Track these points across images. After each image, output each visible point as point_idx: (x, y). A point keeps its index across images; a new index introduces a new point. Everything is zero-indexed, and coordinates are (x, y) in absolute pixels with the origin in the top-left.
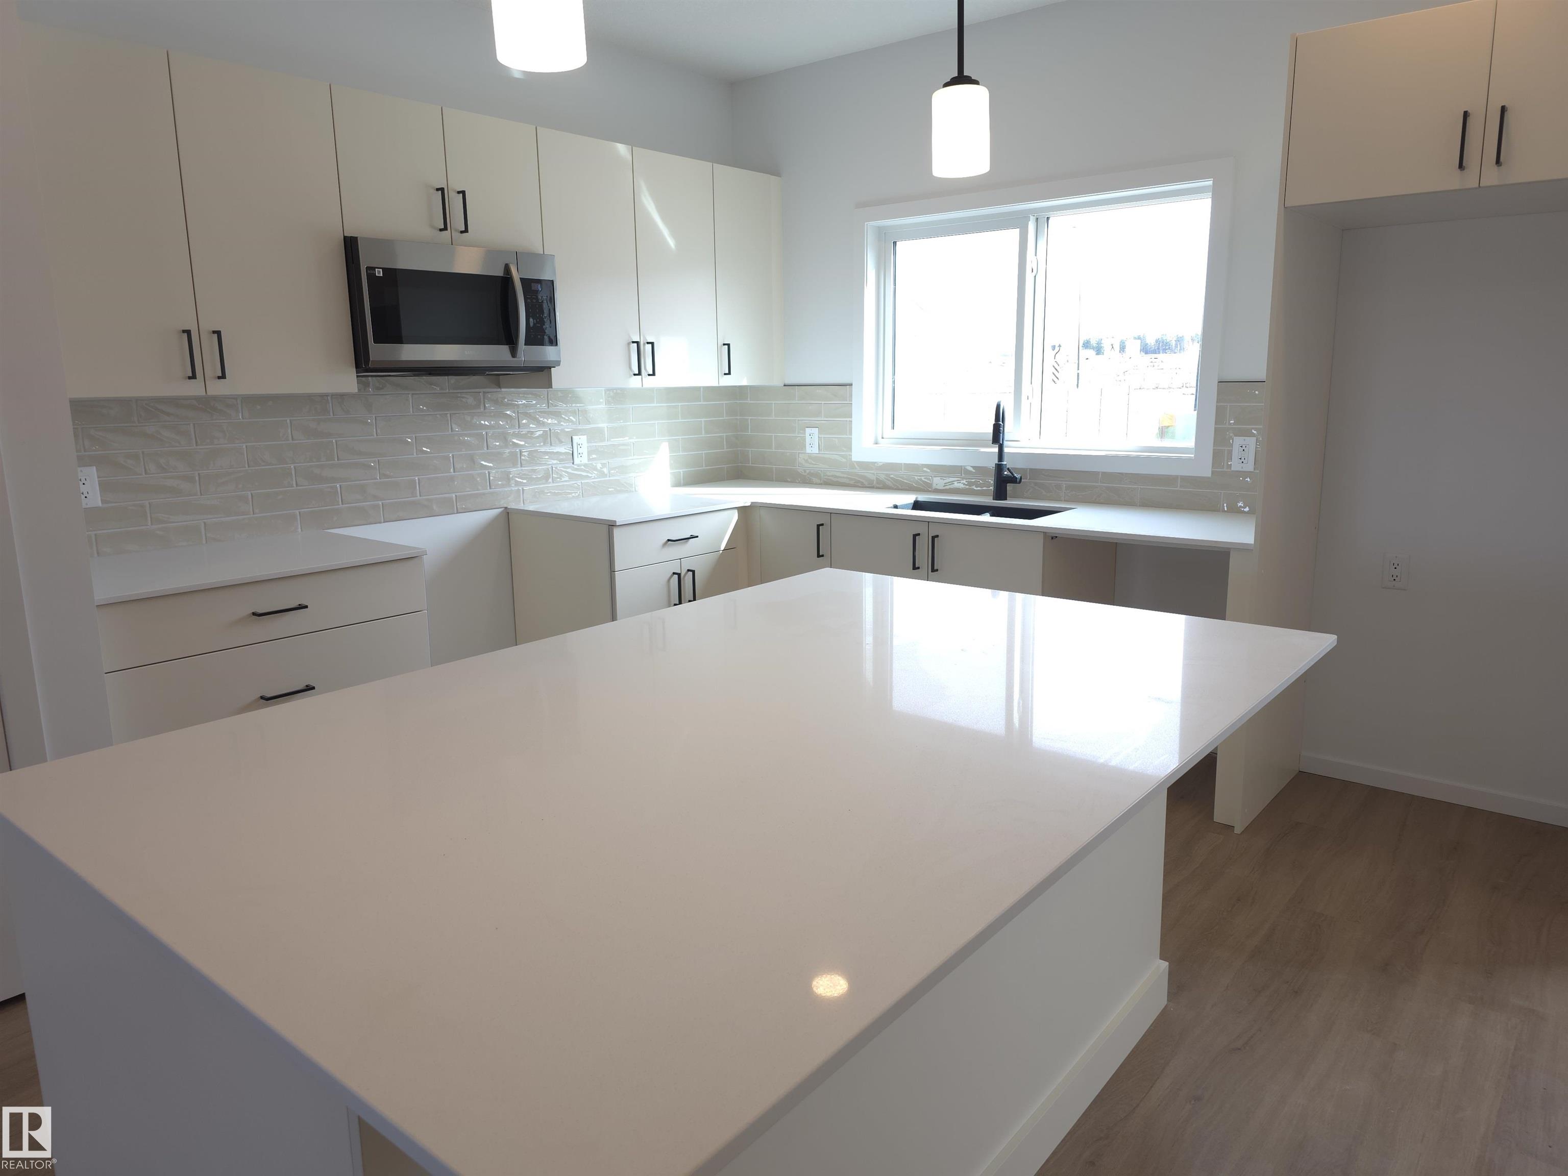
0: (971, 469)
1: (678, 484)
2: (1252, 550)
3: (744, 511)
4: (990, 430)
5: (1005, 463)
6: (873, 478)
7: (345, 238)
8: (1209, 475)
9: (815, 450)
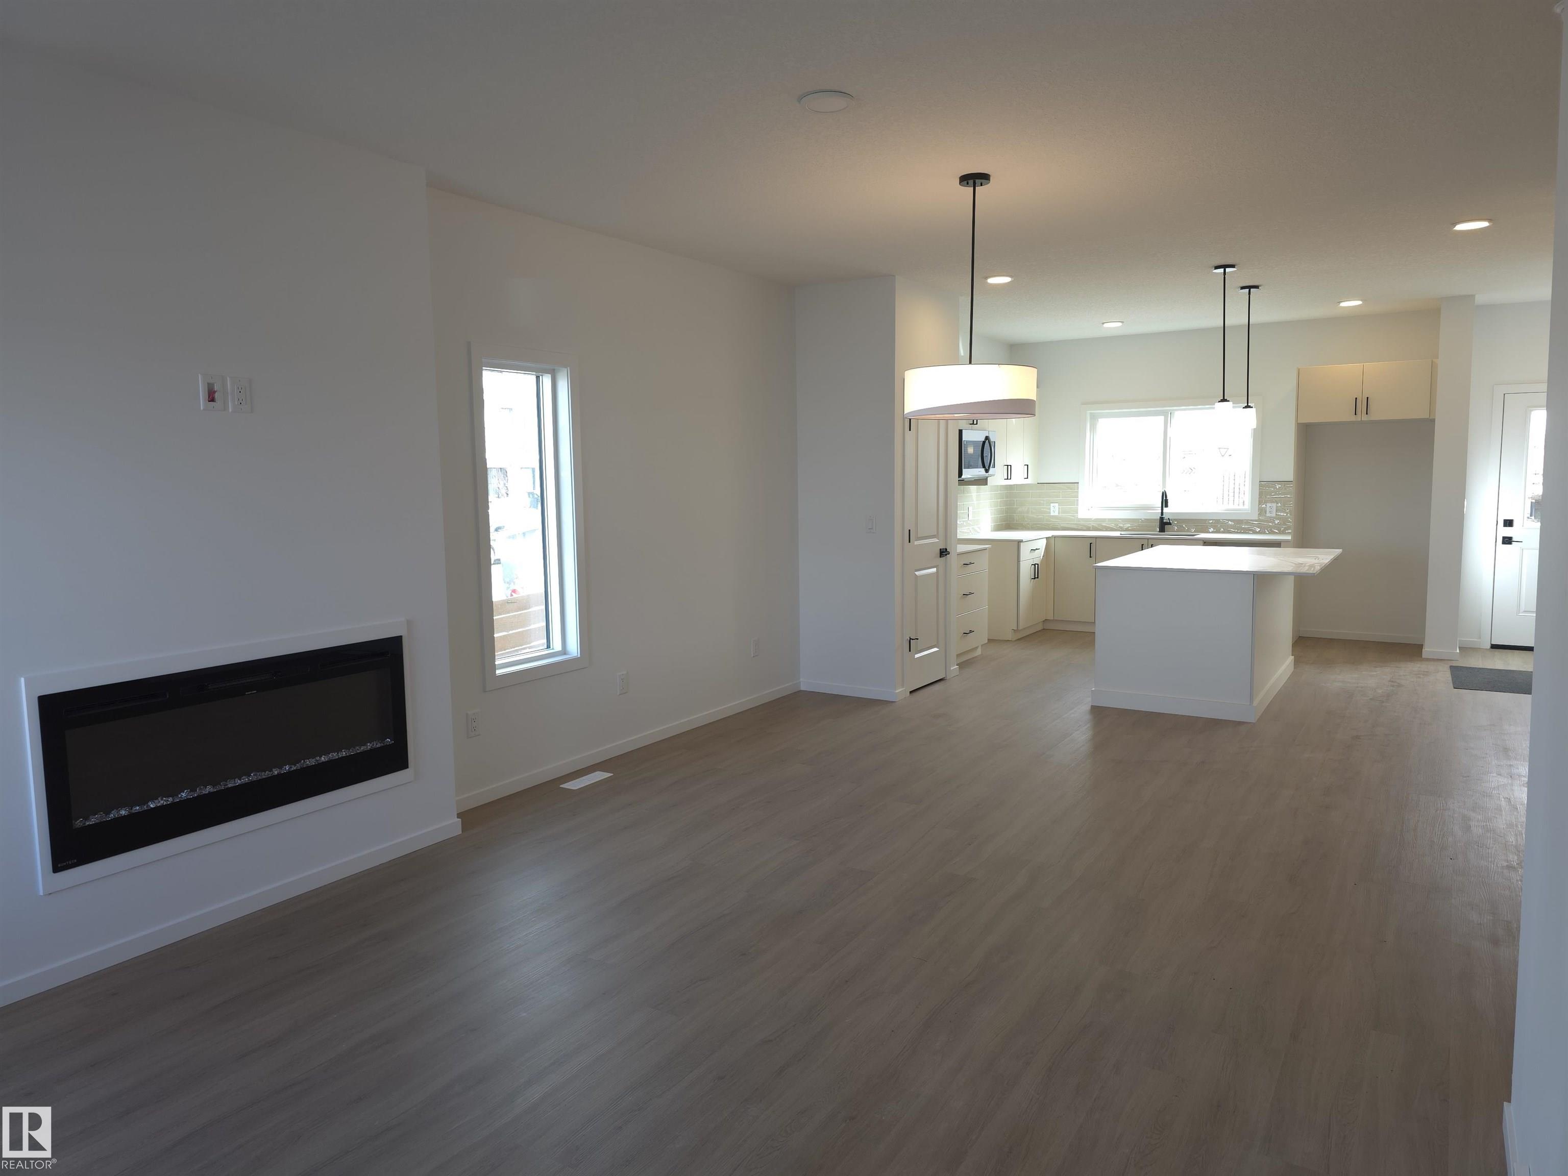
0: (1145, 520)
2: (1290, 541)
3: (1045, 539)
4: (1161, 503)
5: (1165, 517)
6: (1091, 526)
7: (959, 431)
8: (1257, 519)
9: (1056, 514)
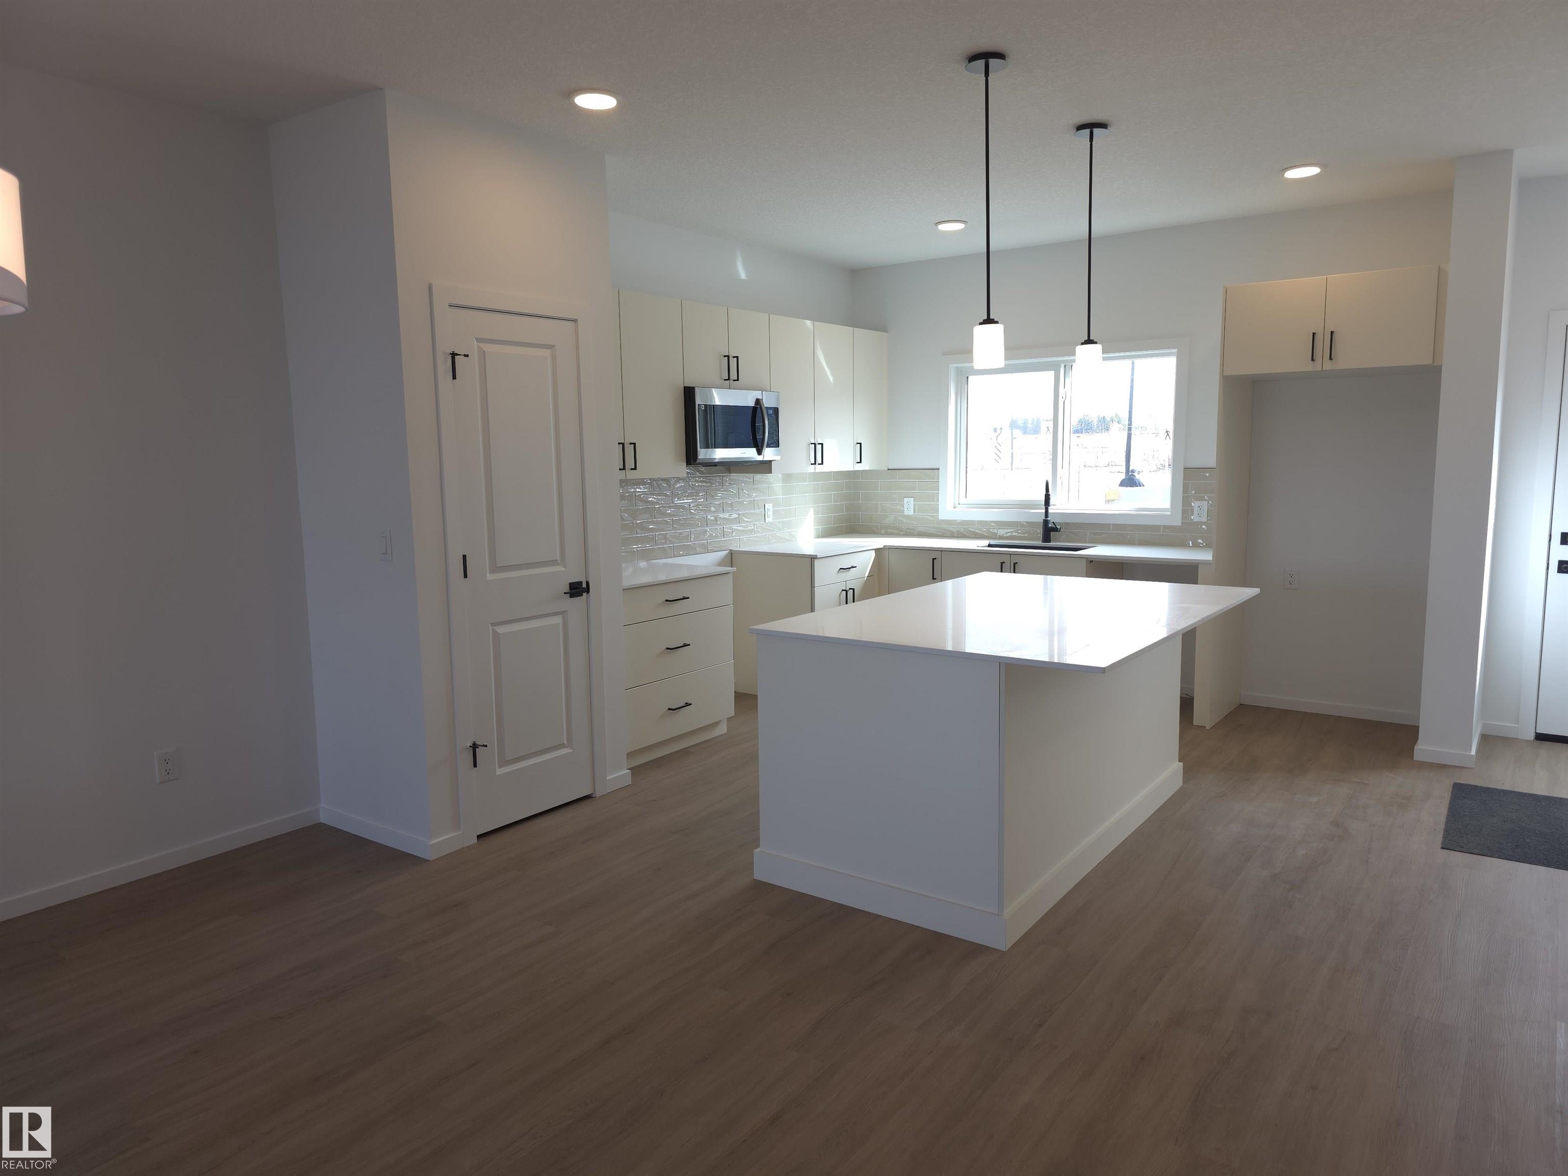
0: (1025, 524)
1: (818, 537)
2: (1211, 564)
3: (877, 551)
4: (1043, 498)
5: (1049, 519)
6: (955, 530)
7: (684, 387)
8: (1180, 525)
9: (911, 513)
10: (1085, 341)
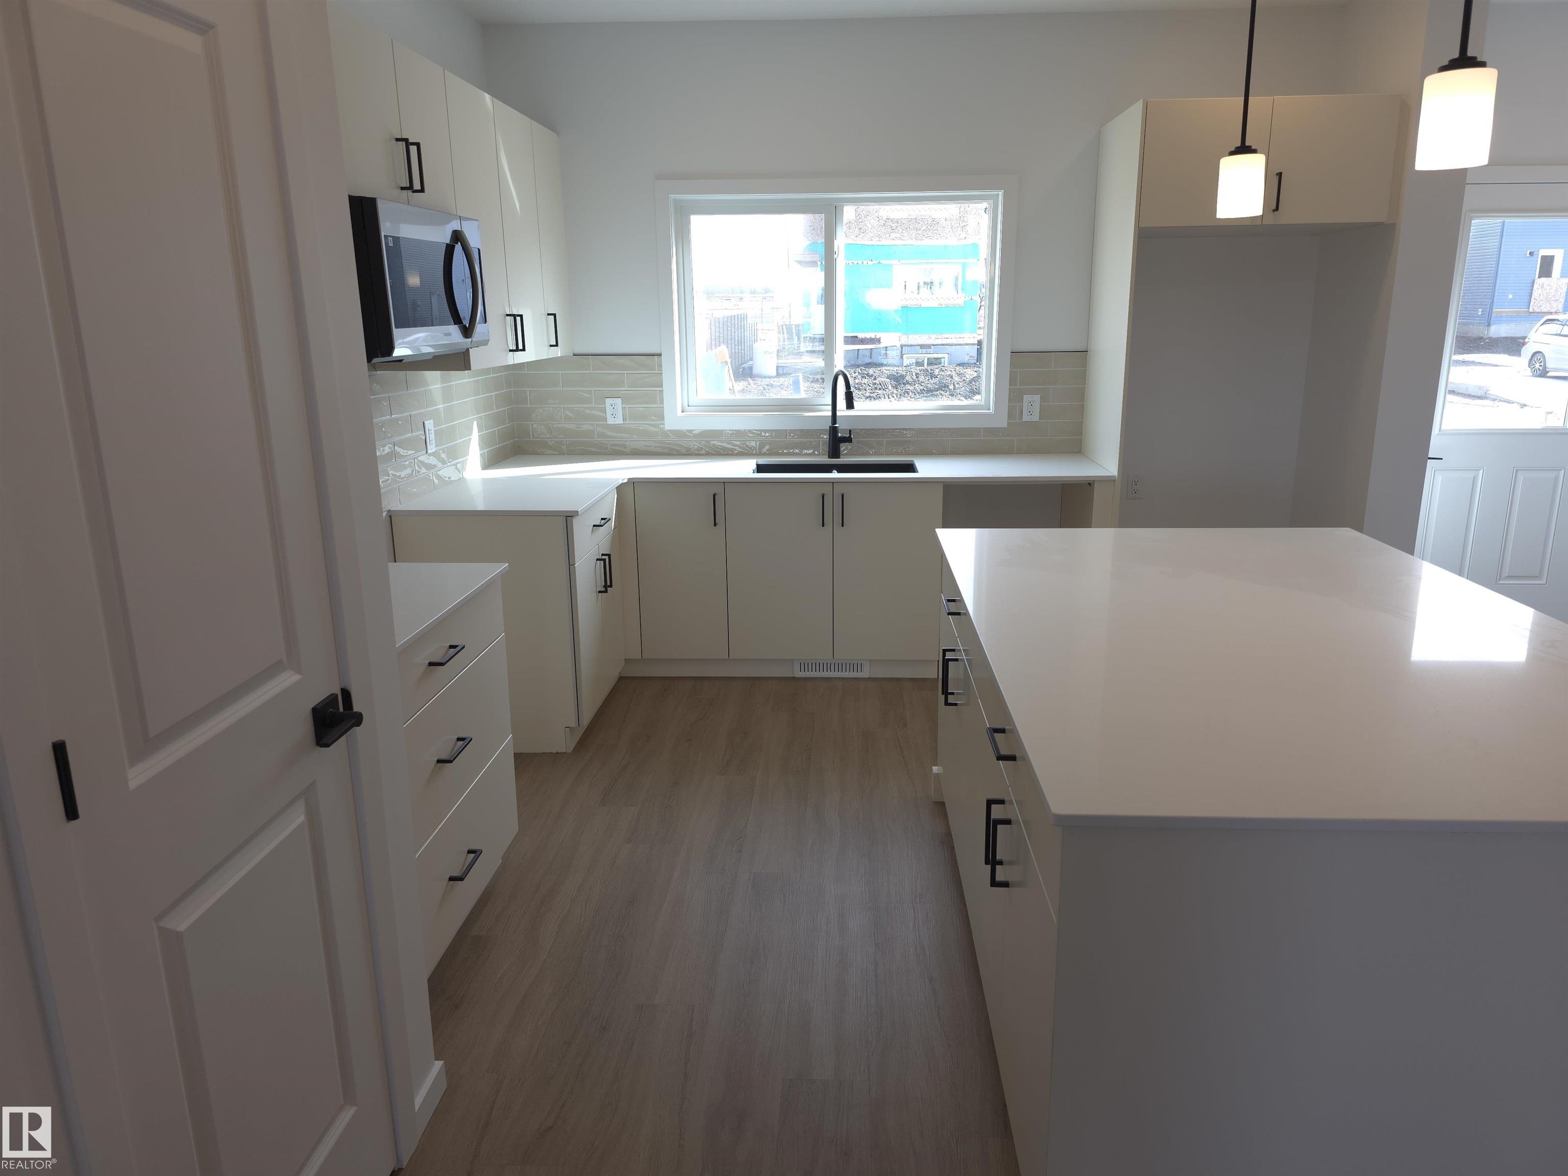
2: (1115, 480)
3: (619, 489)
5: (838, 426)
6: (692, 445)
7: (350, 197)
8: (1007, 426)
9: (619, 421)
10: (1237, 148)
